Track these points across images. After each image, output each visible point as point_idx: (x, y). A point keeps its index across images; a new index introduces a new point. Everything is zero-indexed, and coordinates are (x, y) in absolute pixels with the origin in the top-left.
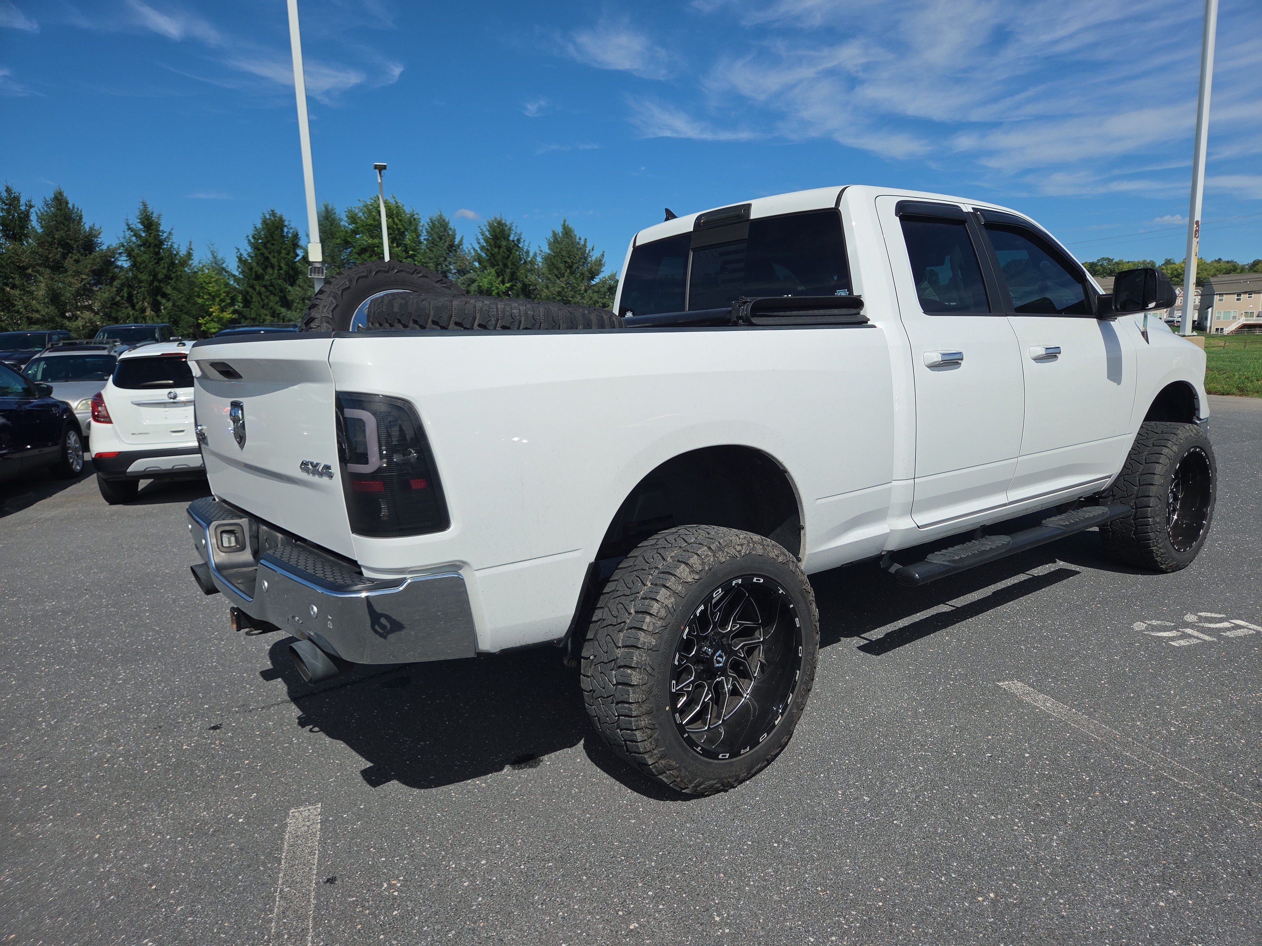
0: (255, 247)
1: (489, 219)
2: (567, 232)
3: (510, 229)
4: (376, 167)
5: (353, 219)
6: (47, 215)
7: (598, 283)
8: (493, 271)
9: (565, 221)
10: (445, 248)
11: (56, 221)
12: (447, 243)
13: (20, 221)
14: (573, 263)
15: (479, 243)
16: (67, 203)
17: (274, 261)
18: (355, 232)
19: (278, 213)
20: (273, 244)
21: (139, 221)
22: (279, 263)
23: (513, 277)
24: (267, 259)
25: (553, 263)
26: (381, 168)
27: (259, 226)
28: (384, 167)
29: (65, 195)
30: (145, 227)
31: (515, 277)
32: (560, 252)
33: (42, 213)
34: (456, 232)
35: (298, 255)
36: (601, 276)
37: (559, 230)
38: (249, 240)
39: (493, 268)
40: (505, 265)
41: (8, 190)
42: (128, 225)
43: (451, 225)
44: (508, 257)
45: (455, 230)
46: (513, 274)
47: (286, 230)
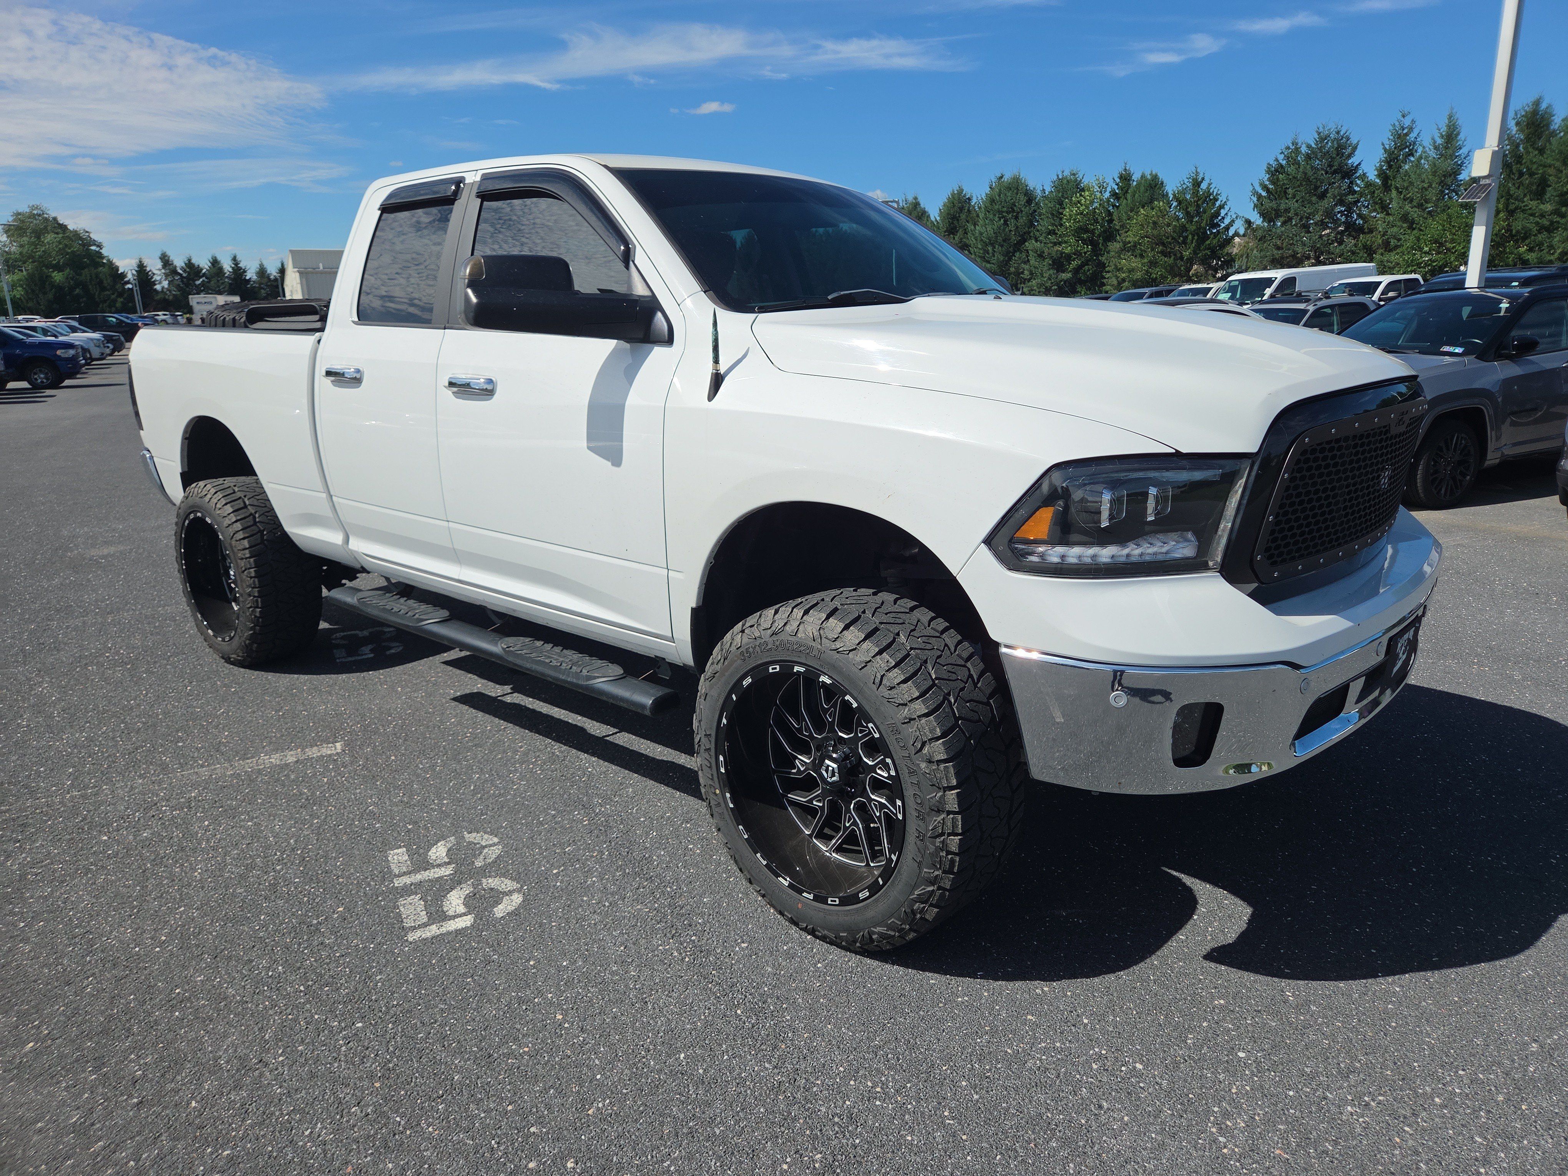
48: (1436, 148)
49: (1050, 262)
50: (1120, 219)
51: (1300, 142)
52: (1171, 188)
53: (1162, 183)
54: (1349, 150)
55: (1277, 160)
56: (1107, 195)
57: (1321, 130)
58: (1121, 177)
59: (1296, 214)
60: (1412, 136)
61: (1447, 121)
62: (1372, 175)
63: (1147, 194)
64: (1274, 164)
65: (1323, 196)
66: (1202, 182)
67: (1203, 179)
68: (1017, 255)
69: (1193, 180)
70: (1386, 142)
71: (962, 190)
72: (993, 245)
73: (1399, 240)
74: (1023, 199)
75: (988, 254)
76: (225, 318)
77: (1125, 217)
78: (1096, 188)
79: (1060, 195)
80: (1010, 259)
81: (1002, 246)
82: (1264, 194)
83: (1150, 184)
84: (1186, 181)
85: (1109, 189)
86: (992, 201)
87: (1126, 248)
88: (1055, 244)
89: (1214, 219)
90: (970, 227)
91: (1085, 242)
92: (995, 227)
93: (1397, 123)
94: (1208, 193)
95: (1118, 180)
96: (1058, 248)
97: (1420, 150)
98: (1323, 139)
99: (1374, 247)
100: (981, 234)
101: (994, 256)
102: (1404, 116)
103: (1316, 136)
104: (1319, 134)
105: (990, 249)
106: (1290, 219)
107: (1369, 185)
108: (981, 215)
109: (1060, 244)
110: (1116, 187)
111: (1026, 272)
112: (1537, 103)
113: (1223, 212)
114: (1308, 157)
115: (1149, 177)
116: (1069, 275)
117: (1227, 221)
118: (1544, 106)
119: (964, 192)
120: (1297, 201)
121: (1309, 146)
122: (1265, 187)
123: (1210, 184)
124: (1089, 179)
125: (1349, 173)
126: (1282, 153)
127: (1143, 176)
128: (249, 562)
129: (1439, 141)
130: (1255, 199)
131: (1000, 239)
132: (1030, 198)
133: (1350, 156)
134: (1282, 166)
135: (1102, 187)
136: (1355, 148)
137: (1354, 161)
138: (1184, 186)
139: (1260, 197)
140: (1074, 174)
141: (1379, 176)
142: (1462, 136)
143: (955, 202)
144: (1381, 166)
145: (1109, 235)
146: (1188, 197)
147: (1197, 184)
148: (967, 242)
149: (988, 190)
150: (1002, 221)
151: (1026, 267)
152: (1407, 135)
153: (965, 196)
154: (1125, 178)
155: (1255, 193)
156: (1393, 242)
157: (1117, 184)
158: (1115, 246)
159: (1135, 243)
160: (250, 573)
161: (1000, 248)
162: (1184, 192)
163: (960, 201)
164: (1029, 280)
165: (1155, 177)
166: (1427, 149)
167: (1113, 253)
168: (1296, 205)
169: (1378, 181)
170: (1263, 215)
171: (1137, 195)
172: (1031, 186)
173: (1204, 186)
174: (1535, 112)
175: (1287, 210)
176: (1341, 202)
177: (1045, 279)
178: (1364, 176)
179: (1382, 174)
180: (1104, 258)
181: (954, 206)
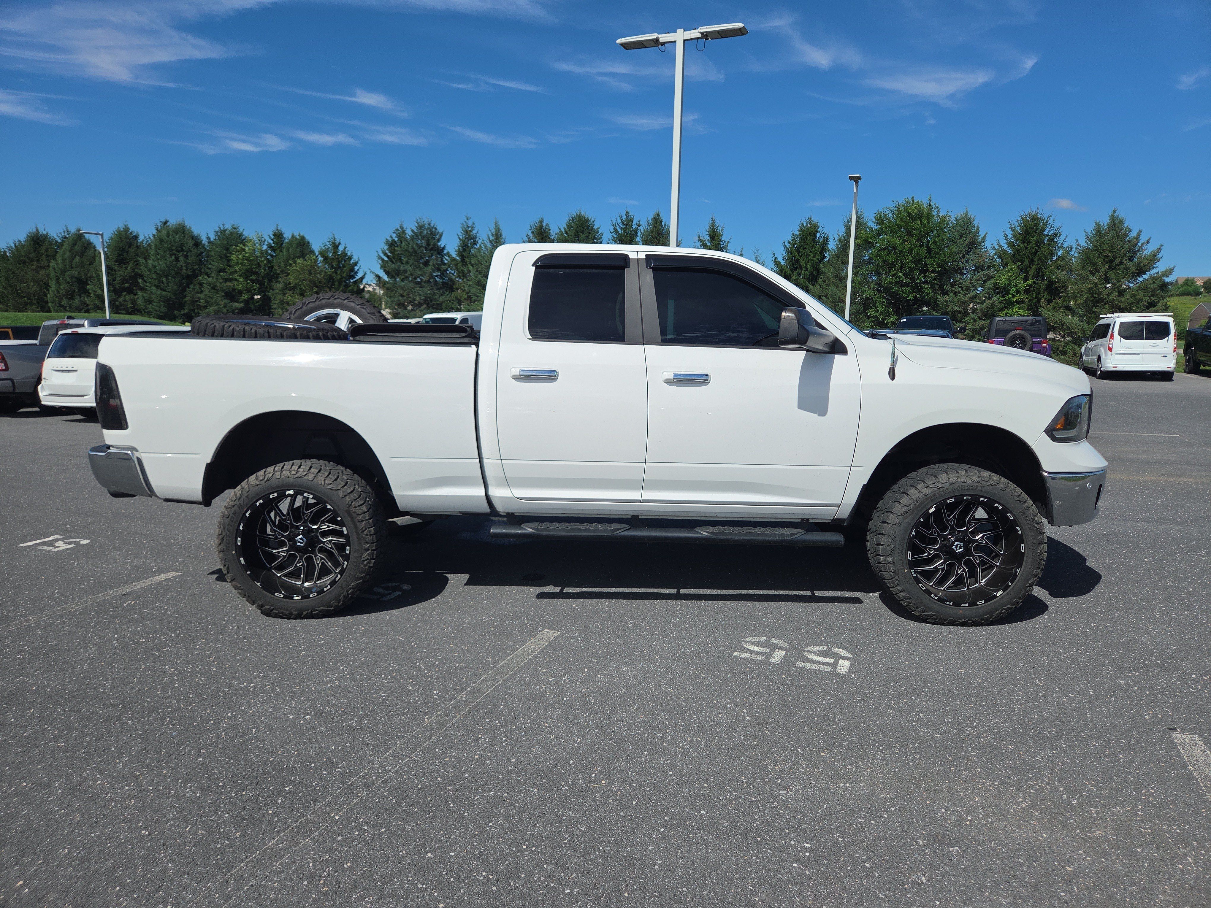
0: (789, 252)
1: (1023, 214)
2: (1116, 223)
3: (1045, 224)
4: (851, 178)
5: (880, 220)
6: (647, 231)
7: (1147, 280)
8: (1014, 267)
9: (1115, 211)
10: (964, 245)
11: (651, 236)
12: (967, 240)
13: (631, 237)
14: (1115, 258)
15: (1007, 239)
16: (661, 222)
17: (803, 263)
18: (879, 233)
19: (815, 221)
20: (804, 248)
21: (707, 233)
22: (806, 265)
23: (1039, 274)
24: (797, 261)
25: (1088, 258)
26: (856, 180)
27: (797, 233)
28: (859, 178)
29: (661, 216)
30: (711, 238)
31: (1041, 274)
32: (1100, 246)
33: (644, 230)
34: (980, 229)
35: (826, 257)
36: (1153, 272)
37: (1105, 221)
38: (785, 246)
39: (1015, 263)
40: (1032, 261)
41: (627, 214)
42: (699, 237)
43: (975, 223)
44: (1037, 252)
45: (978, 227)
46: (1039, 270)
47: (818, 235)
48: (491, 242)
49: (223, 294)
50: (280, 267)
51: (404, 226)
52: (317, 246)
53: (309, 243)
54: (437, 237)
55: (391, 237)
56: (265, 247)
57: (419, 221)
58: (275, 235)
59: (411, 275)
60: (474, 232)
61: (494, 226)
62: (454, 254)
63: (298, 250)
64: (390, 239)
65: (426, 264)
66: (338, 245)
67: (340, 243)
68: (192, 286)
69: (333, 243)
70: (460, 234)
71: (129, 229)
72: (166, 277)
73: (478, 297)
74: (191, 243)
75: (163, 284)
76: (215, 326)
77: (282, 264)
78: (257, 241)
79: (225, 242)
80: (184, 290)
81: (175, 278)
82: (386, 259)
83: (300, 243)
84: (327, 243)
85: (266, 243)
86: (161, 240)
87: (288, 287)
88: (226, 280)
89: (352, 272)
90: (141, 260)
91: (253, 281)
92: (168, 263)
93: (465, 223)
94: (344, 254)
95: (273, 237)
96: (228, 284)
97: (480, 242)
98: (421, 227)
99: (463, 299)
100: (154, 267)
101: (168, 286)
102: (468, 219)
103: (417, 225)
104: (418, 223)
105: (164, 279)
106: (407, 277)
107: (453, 260)
108: (152, 252)
109: (230, 280)
110: (272, 242)
111: (202, 301)
112: (541, 222)
113: (356, 268)
114: (413, 238)
115: (298, 237)
116: (242, 305)
117: (360, 275)
118: (544, 224)
119: (130, 231)
120: (410, 266)
121: (412, 231)
122: (385, 254)
123: (345, 248)
124: (249, 233)
125: (440, 251)
126: (394, 233)
127: (293, 236)
128: (369, 523)
129: (492, 238)
130: (380, 262)
131: (173, 272)
132: (197, 242)
133: (439, 240)
134: (395, 241)
135: (261, 242)
136: (441, 235)
137: (442, 244)
138: (327, 247)
139: (383, 260)
140: (235, 228)
141: (458, 255)
142: (503, 236)
143: (123, 237)
144: (459, 249)
145: (273, 277)
146: (330, 255)
147: (336, 246)
148: (139, 272)
149: (155, 232)
150: (173, 257)
151: (202, 296)
152: (471, 231)
153: (131, 233)
154: (278, 236)
155: (380, 257)
156: (474, 298)
157: (272, 240)
158: (278, 286)
159: (296, 284)
160: (370, 531)
161: (173, 279)
162: (327, 250)
163: (127, 238)
164: (205, 307)
165: (303, 238)
166: (485, 242)
167: (277, 291)
168: (411, 268)
169: (458, 258)
170: (387, 272)
171: (290, 250)
172: (196, 231)
173: (341, 248)
174: (541, 227)
175: (405, 271)
176: (438, 269)
177: (221, 307)
178: (448, 254)
179: (460, 253)
180: (270, 294)
181: (122, 241)
